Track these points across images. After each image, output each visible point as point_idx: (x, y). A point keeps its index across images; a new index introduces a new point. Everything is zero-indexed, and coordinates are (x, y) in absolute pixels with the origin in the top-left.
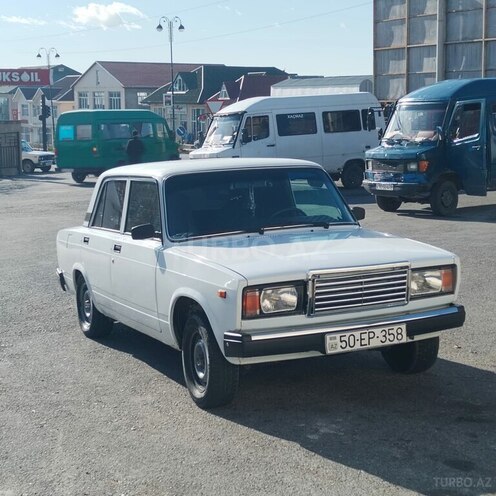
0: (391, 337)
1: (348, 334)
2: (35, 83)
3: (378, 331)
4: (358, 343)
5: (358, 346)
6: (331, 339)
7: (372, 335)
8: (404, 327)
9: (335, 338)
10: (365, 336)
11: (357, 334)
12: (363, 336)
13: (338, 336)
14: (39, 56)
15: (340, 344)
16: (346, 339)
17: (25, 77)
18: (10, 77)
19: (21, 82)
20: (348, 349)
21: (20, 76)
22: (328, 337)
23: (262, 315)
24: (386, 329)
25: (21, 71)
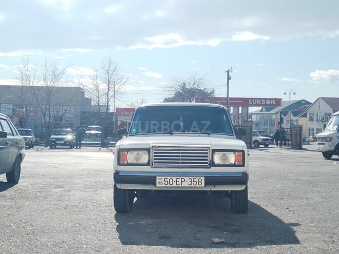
0: (195, 183)
1: (169, 178)
2: (273, 105)
3: (187, 179)
4: (175, 184)
5: (174, 185)
6: (159, 179)
7: (183, 180)
8: (203, 179)
9: (161, 179)
10: (179, 180)
11: (174, 179)
12: (178, 180)
13: (163, 178)
14: (285, 93)
15: (164, 182)
16: (168, 180)
17: (268, 102)
18: (261, 102)
19: (266, 104)
20: (169, 185)
21: (266, 101)
22: (157, 178)
23: (128, 164)
24: (192, 178)
25: (266, 99)
